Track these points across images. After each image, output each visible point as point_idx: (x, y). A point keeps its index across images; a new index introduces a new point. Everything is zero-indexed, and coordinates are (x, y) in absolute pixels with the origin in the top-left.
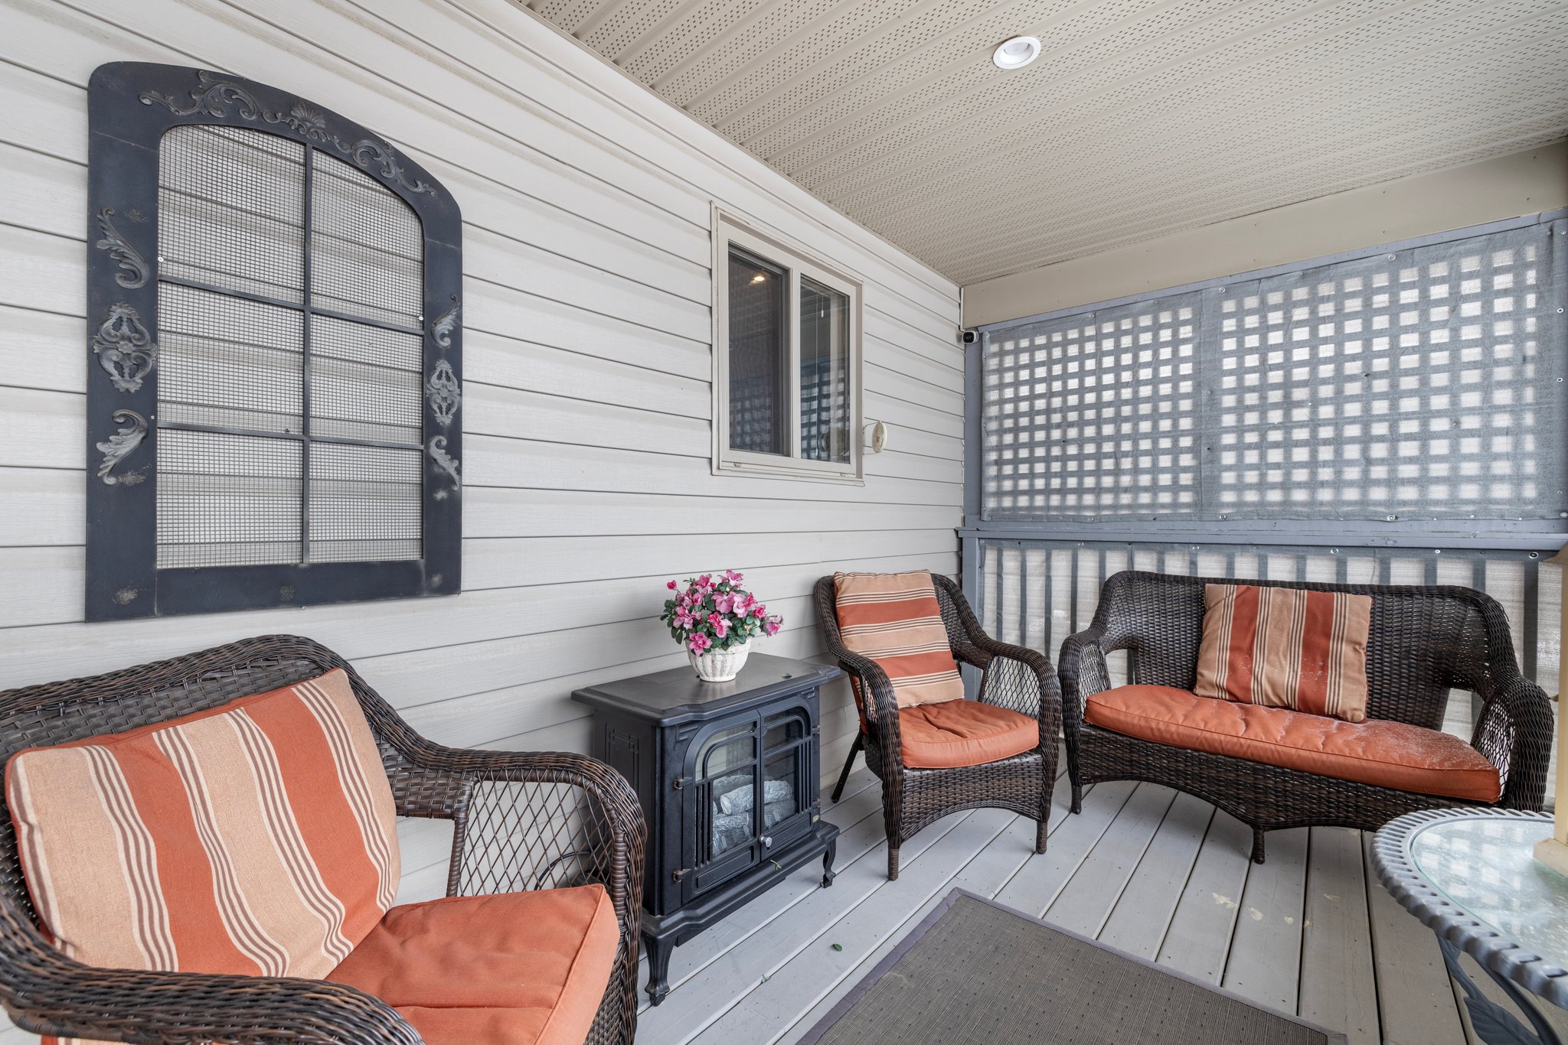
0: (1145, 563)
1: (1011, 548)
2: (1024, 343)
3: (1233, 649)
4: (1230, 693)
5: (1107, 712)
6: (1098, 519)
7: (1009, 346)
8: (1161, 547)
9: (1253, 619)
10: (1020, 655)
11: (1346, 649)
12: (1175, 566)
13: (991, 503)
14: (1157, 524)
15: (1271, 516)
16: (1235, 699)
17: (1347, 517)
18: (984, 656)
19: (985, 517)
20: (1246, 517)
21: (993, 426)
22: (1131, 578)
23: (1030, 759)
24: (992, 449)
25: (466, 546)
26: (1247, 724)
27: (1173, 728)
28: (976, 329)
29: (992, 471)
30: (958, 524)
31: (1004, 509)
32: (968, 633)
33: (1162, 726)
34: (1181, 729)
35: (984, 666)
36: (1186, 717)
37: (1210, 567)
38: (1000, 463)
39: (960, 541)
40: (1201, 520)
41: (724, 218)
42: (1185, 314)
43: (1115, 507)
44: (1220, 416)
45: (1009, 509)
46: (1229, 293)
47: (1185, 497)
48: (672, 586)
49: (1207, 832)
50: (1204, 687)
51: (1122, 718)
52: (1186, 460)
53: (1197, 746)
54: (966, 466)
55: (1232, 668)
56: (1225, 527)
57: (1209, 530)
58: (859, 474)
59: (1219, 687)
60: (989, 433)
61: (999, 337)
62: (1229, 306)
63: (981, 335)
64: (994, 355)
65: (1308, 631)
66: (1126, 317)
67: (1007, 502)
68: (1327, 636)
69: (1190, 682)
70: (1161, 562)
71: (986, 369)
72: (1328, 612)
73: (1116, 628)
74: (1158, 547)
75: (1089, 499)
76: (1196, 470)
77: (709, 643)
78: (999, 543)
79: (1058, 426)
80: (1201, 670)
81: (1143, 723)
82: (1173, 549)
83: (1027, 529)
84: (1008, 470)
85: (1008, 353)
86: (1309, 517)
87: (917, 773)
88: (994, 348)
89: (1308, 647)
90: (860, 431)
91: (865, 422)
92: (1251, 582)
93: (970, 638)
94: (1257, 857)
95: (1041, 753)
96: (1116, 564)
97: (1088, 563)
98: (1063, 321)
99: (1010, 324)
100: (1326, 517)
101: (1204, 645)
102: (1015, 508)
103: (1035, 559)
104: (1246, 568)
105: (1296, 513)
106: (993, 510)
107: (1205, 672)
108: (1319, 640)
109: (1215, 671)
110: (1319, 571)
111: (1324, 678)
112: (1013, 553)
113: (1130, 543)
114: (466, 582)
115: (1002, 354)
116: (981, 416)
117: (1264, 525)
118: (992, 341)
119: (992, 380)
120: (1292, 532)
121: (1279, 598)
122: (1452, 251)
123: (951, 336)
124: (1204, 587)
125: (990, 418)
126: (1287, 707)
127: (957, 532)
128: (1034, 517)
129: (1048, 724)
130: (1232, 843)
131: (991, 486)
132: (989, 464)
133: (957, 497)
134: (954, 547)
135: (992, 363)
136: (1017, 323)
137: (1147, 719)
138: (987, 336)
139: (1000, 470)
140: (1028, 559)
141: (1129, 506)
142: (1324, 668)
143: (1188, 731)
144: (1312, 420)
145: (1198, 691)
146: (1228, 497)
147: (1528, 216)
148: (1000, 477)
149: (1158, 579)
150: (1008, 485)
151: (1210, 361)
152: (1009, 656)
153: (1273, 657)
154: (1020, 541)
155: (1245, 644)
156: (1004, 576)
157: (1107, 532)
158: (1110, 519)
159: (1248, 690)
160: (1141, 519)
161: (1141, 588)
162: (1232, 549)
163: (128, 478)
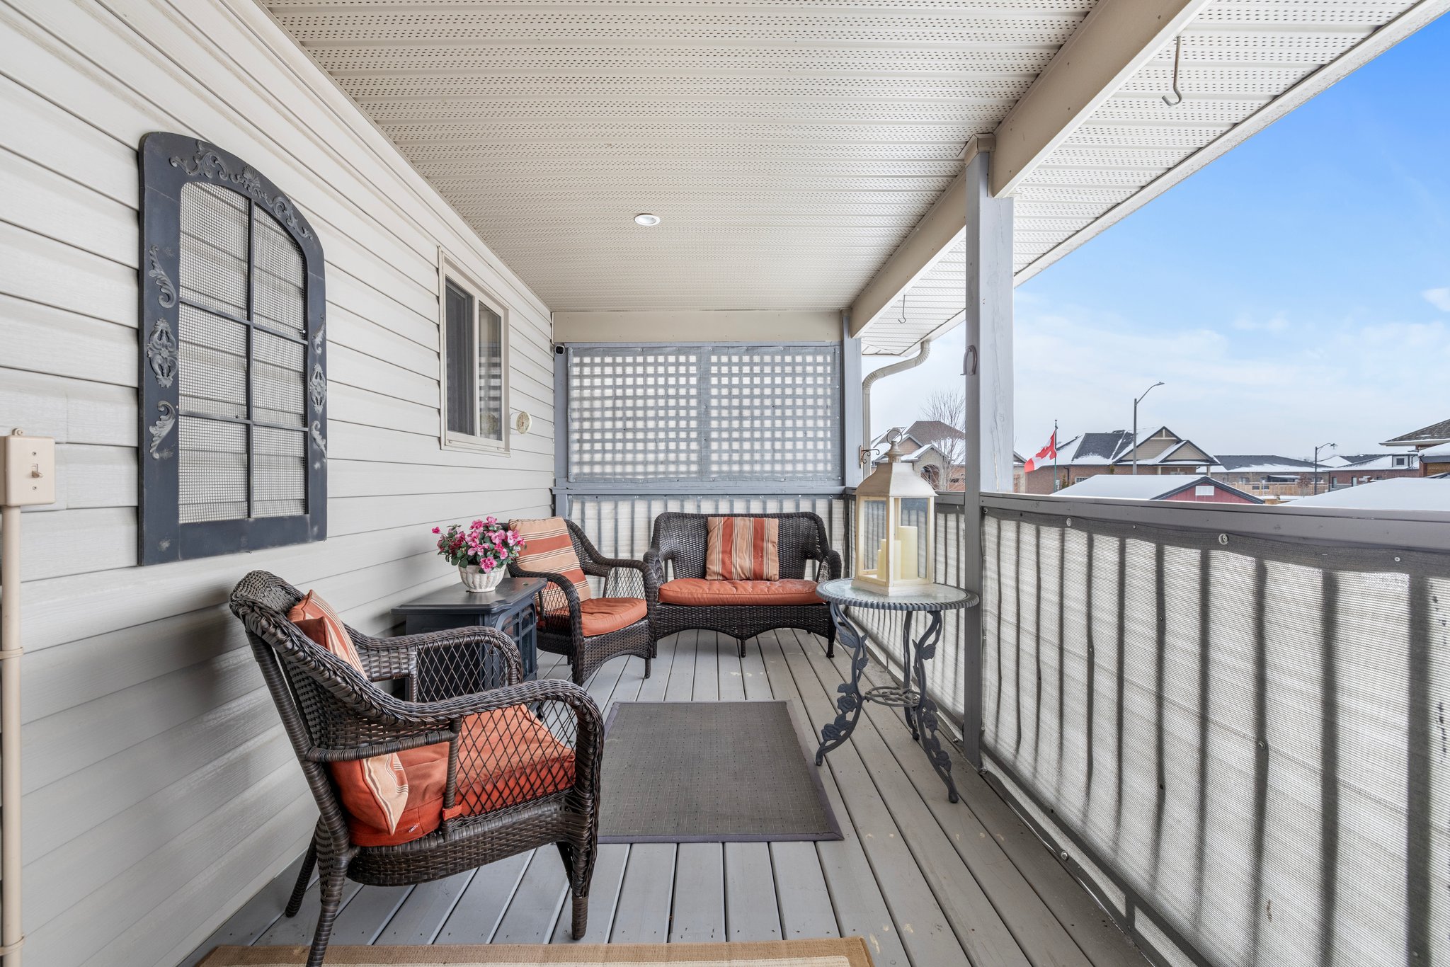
0: (674, 507)
1: (591, 501)
2: (598, 360)
3: (723, 552)
4: (723, 576)
5: (671, 594)
6: (646, 481)
7: (587, 360)
8: (682, 497)
9: (731, 535)
10: (630, 564)
11: (770, 545)
12: (690, 508)
13: (575, 470)
14: (679, 483)
15: (735, 479)
16: (725, 579)
17: (767, 479)
18: (604, 569)
19: (571, 479)
20: (723, 479)
21: (576, 415)
22: (667, 517)
23: (643, 623)
24: (576, 431)
25: (330, 503)
26: (736, 588)
27: (705, 596)
28: (563, 344)
29: (575, 447)
30: (551, 485)
31: (585, 474)
32: (590, 556)
33: (699, 596)
34: (709, 596)
35: (606, 576)
36: (709, 589)
37: (707, 508)
38: (581, 441)
39: (554, 497)
40: (702, 481)
41: (447, 261)
42: (693, 359)
43: (656, 473)
44: (709, 421)
45: (588, 474)
46: (714, 352)
47: (694, 468)
48: (436, 531)
49: (718, 650)
50: (710, 575)
51: (679, 595)
52: (694, 446)
53: (717, 603)
54: (556, 443)
55: (723, 563)
56: (713, 484)
57: (706, 487)
58: (507, 448)
59: (718, 574)
60: (573, 420)
61: (581, 352)
62: (714, 359)
63: (567, 349)
64: (577, 365)
65: (755, 539)
66: (661, 354)
67: (586, 469)
68: (762, 540)
69: (703, 574)
70: (682, 506)
71: (570, 374)
72: (762, 528)
73: (665, 547)
74: (681, 498)
75: (640, 468)
76: (699, 452)
78: (582, 497)
79: (621, 419)
80: (708, 566)
81: (690, 596)
82: (688, 498)
83: (601, 488)
84: (587, 446)
85: (586, 365)
86: (751, 479)
87: (589, 639)
88: (576, 360)
89: (755, 546)
90: (508, 418)
91: (511, 411)
92: (728, 515)
93: (591, 559)
94: (742, 655)
95: (649, 619)
96: (657, 509)
97: (641, 507)
98: (623, 350)
99: (588, 346)
100: (758, 479)
101: (709, 552)
102: (592, 474)
103: (607, 507)
104: (724, 508)
105: (746, 477)
106: (577, 474)
107: (710, 567)
108: (759, 542)
109: (715, 566)
110: (756, 508)
111: (762, 561)
112: (592, 504)
113: (665, 495)
114: (330, 531)
115: (582, 365)
116: (567, 408)
117: (731, 483)
118: (575, 355)
119: (575, 382)
120: (744, 487)
121: (742, 522)
122: (803, 351)
123: (547, 347)
124: (707, 519)
125: (574, 410)
126: (748, 579)
127: (551, 491)
128: (605, 479)
129: (651, 601)
130: (729, 651)
131: (575, 458)
132: (573, 442)
133: (549, 464)
134: (550, 502)
135: (576, 371)
136: (593, 345)
137: (692, 593)
138: (571, 351)
139: (581, 447)
140: (602, 508)
141: (664, 473)
142: (762, 557)
143: (711, 596)
144: (751, 427)
145: (708, 577)
146: (715, 468)
147: (828, 342)
148: (581, 452)
149: (682, 516)
150: (587, 457)
151: (705, 389)
152: (623, 566)
153: (741, 554)
154: (597, 496)
155: (728, 549)
156: (586, 521)
157: (652, 489)
158: (653, 481)
159: (731, 573)
160: (671, 480)
161: (674, 523)
162: (717, 498)
163: (166, 454)
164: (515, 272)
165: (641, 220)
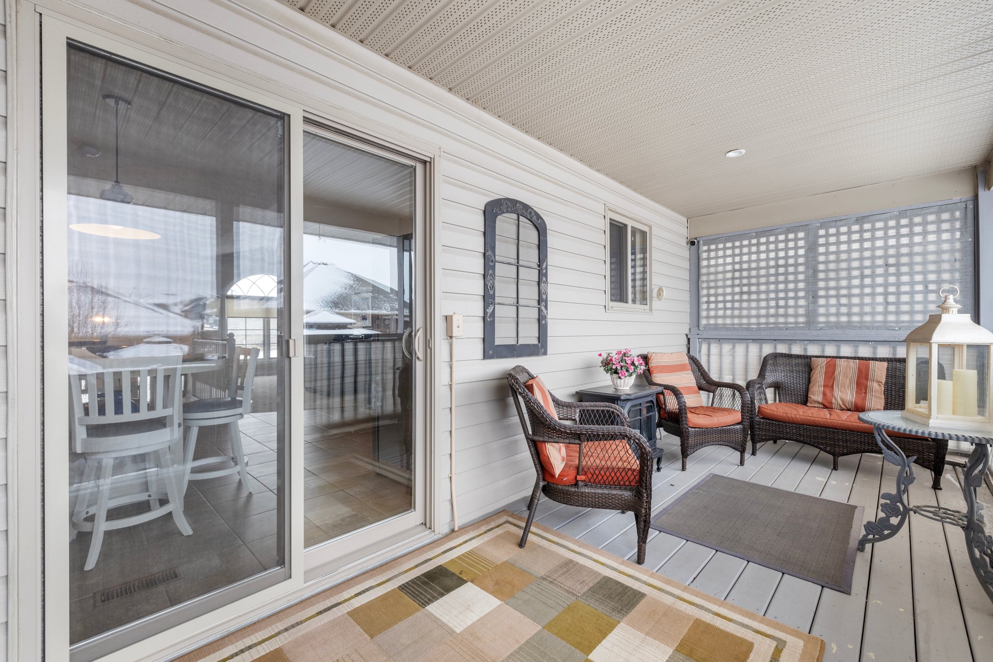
0: (782, 349)
1: (715, 343)
2: (721, 246)
3: (824, 386)
4: (823, 405)
5: (768, 411)
6: (759, 329)
7: (713, 247)
8: (790, 342)
9: (834, 373)
10: (733, 386)
11: (875, 385)
12: (797, 350)
13: (704, 322)
14: (788, 331)
15: (843, 327)
16: (825, 407)
17: (878, 328)
18: (713, 388)
19: (701, 328)
20: (830, 328)
21: (704, 285)
22: (776, 356)
23: (738, 427)
24: (705, 296)
25: (549, 339)
26: (830, 414)
27: (798, 416)
28: (696, 239)
29: (704, 306)
30: (687, 332)
31: (711, 325)
32: (704, 378)
33: (793, 416)
34: (802, 417)
35: (714, 392)
36: (803, 412)
37: (813, 350)
38: (708, 302)
39: (689, 339)
40: (809, 329)
41: (609, 210)
42: (801, 235)
43: (767, 324)
44: (817, 282)
45: (713, 325)
46: (821, 227)
47: (801, 320)
48: (600, 355)
49: (814, 461)
50: (811, 403)
51: (775, 413)
52: (802, 302)
53: (809, 423)
54: (691, 304)
55: (824, 394)
56: (820, 332)
57: (813, 334)
58: (651, 310)
59: (818, 403)
60: (702, 288)
61: (708, 242)
62: (822, 232)
63: (698, 242)
64: (705, 251)
65: (858, 377)
66: (772, 235)
67: (712, 321)
68: (867, 379)
69: (805, 401)
70: (790, 349)
71: (701, 258)
72: (867, 369)
73: (770, 378)
74: (788, 342)
75: (754, 320)
76: (807, 307)
77: (627, 374)
78: (708, 340)
79: (738, 286)
80: (810, 395)
81: (784, 415)
82: (796, 343)
83: (723, 334)
84: (712, 306)
85: (712, 250)
86: (860, 328)
87: (693, 429)
88: (705, 248)
89: (859, 384)
90: (651, 291)
91: (653, 287)
92: (833, 357)
93: (705, 381)
94: (835, 468)
95: (743, 425)
96: (768, 350)
97: (754, 349)
98: (741, 237)
99: (714, 237)
100: (868, 328)
101: (811, 385)
102: (716, 324)
103: (727, 348)
104: (830, 351)
105: (854, 326)
106: (705, 325)
107: (812, 396)
108: (863, 381)
109: (817, 394)
110: (865, 351)
111: (865, 397)
112: (716, 345)
113: (775, 340)
114: (549, 352)
115: (709, 251)
116: (699, 280)
117: (840, 331)
118: (704, 245)
119: (704, 263)
120: (852, 334)
121: (846, 364)
122: (923, 212)
123: (684, 242)
124: (811, 359)
125: (703, 281)
126: (849, 410)
127: (687, 335)
128: (726, 328)
129: (745, 413)
130: (824, 464)
131: (704, 314)
132: (703, 303)
133: (686, 319)
134: (686, 342)
135: (705, 255)
136: (717, 236)
137: (786, 413)
138: (701, 242)
139: (708, 306)
140: (723, 348)
141: (774, 323)
142: (865, 393)
143: (804, 417)
144: (861, 284)
145: (809, 404)
146: (822, 319)
147: (956, 199)
148: (708, 309)
149: (789, 356)
150: (712, 313)
151: (813, 257)
152: (725, 387)
153: (842, 389)
154: (719, 340)
155: (830, 384)
156: (711, 356)
157: (763, 335)
158: (764, 329)
159: (831, 403)
160: (780, 329)
161: (780, 361)
162: (824, 343)
163: (491, 319)
164: (657, 202)
165: (731, 155)
